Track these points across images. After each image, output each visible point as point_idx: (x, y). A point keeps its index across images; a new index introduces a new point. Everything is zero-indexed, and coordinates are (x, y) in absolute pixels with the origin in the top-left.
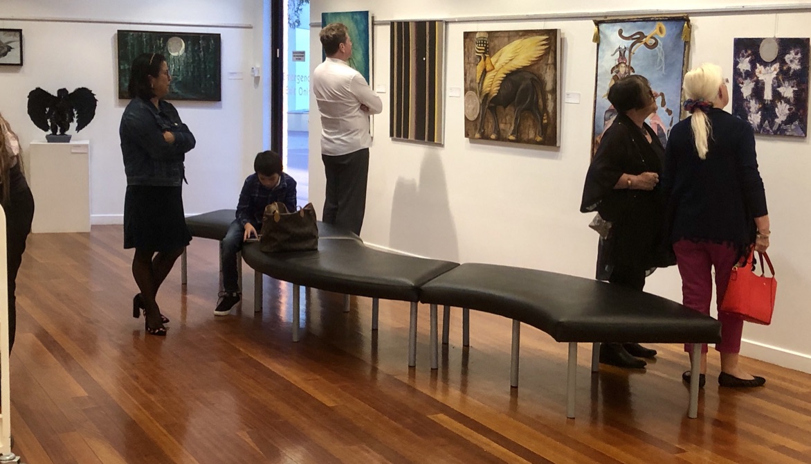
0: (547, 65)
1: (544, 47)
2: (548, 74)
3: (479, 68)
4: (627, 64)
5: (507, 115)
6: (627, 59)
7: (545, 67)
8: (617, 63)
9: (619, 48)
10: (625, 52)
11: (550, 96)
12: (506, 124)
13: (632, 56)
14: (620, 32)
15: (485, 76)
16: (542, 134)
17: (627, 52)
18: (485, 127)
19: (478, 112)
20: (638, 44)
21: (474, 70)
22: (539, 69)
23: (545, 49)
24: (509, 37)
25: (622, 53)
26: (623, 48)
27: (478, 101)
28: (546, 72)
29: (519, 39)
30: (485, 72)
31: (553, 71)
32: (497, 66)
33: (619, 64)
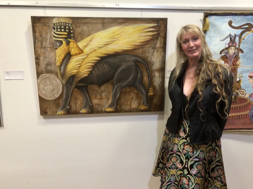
0: (154, 48)
1: (151, 34)
2: (155, 56)
3: (60, 52)
4: (237, 47)
5: (103, 92)
6: (237, 43)
7: (151, 50)
8: (227, 46)
9: (230, 35)
10: (235, 38)
11: (157, 74)
12: (101, 99)
13: (242, 41)
14: (230, 23)
15: (69, 59)
16: (147, 104)
17: (237, 39)
18: (72, 104)
19: (60, 92)
20: (247, 32)
21: (52, 54)
22: (144, 52)
23: (153, 35)
24: (103, 23)
25: (233, 38)
26: (234, 35)
27: (59, 82)
28: (153, 55)
29: (117, 25)
30: (68, 56)
31: (162, 53)
32: (86, 50)
33: (229, 47)
